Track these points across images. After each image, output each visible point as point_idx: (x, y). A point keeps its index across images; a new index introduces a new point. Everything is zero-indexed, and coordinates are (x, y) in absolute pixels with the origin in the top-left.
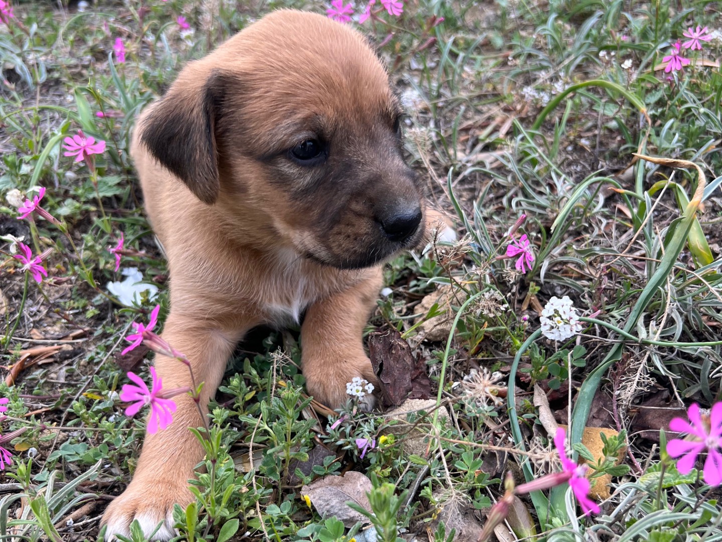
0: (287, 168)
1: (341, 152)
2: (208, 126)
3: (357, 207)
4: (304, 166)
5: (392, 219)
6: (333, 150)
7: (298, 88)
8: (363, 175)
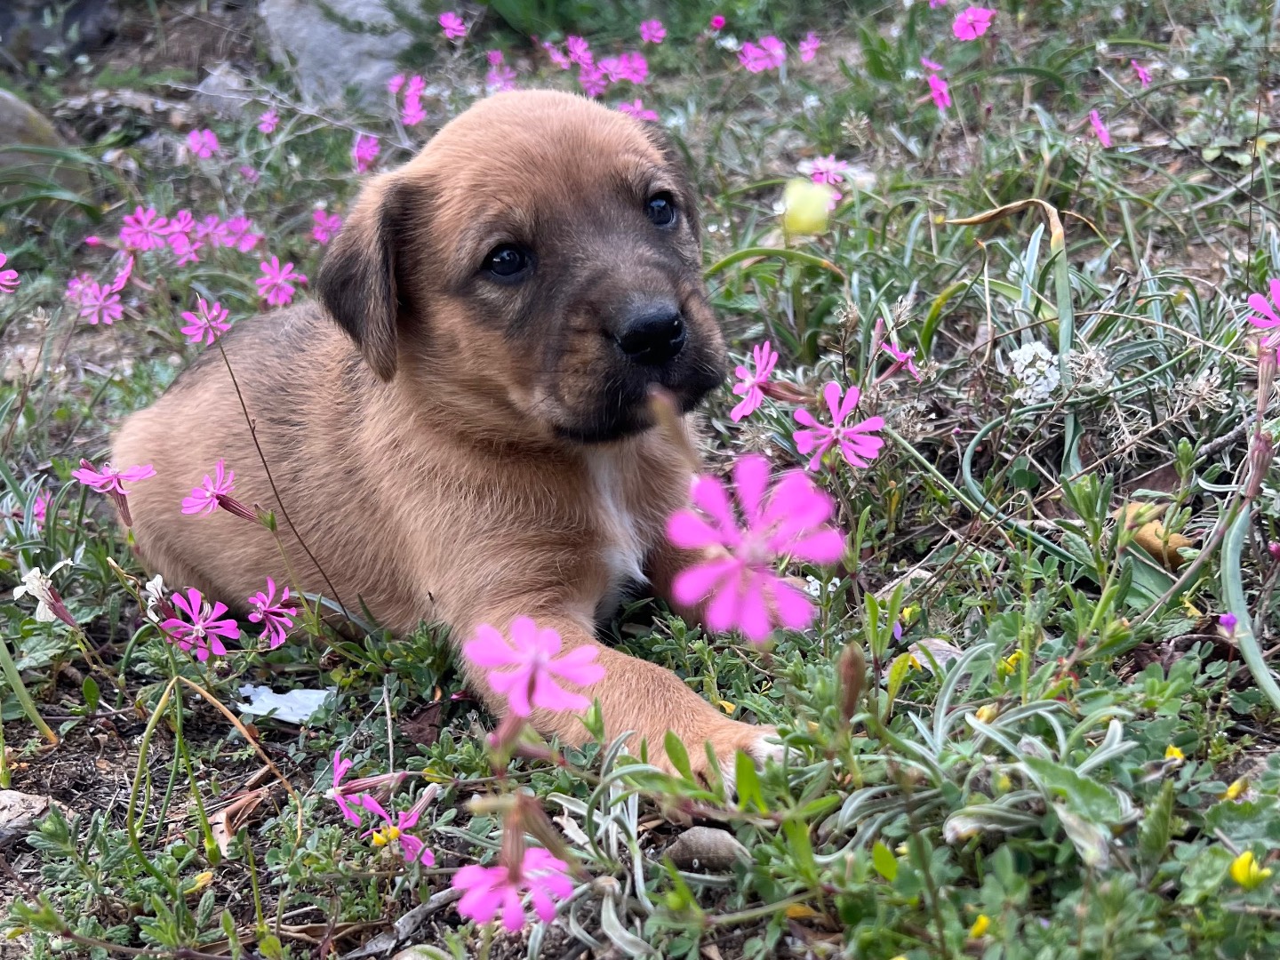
0: (489, 292)
1: (552, 252)
2: (385, 260)
3: (578, 321)
4: (509, 284)
5: (624, 326)
6: (543, 251)
7: (487, 175)
8: (583, 274)
